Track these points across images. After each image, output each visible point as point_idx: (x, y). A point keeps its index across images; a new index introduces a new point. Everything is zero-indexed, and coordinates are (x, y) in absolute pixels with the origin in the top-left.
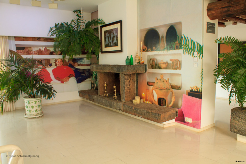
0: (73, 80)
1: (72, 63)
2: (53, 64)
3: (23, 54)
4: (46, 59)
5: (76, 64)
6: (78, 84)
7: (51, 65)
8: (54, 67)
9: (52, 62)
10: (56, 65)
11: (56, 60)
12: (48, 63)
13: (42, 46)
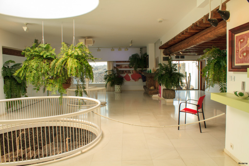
0: (141, 80)
1: (140, 72)
2: (132, 73)
3: (119, 68)
4: (128, 70)
5: (143, 73)
6: (144, 82)
7: (130, 73)
8: (132, 74)
9: (131, 72)
10: (133, 73)
11: (133, 71)
12: (129, 72)
13: (127, 65)
